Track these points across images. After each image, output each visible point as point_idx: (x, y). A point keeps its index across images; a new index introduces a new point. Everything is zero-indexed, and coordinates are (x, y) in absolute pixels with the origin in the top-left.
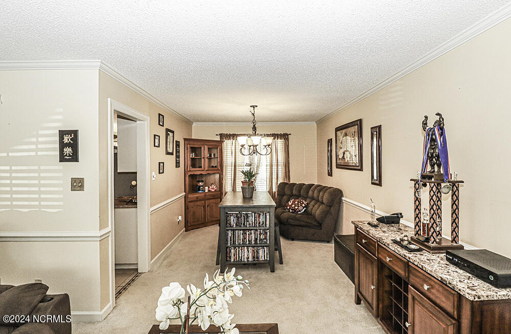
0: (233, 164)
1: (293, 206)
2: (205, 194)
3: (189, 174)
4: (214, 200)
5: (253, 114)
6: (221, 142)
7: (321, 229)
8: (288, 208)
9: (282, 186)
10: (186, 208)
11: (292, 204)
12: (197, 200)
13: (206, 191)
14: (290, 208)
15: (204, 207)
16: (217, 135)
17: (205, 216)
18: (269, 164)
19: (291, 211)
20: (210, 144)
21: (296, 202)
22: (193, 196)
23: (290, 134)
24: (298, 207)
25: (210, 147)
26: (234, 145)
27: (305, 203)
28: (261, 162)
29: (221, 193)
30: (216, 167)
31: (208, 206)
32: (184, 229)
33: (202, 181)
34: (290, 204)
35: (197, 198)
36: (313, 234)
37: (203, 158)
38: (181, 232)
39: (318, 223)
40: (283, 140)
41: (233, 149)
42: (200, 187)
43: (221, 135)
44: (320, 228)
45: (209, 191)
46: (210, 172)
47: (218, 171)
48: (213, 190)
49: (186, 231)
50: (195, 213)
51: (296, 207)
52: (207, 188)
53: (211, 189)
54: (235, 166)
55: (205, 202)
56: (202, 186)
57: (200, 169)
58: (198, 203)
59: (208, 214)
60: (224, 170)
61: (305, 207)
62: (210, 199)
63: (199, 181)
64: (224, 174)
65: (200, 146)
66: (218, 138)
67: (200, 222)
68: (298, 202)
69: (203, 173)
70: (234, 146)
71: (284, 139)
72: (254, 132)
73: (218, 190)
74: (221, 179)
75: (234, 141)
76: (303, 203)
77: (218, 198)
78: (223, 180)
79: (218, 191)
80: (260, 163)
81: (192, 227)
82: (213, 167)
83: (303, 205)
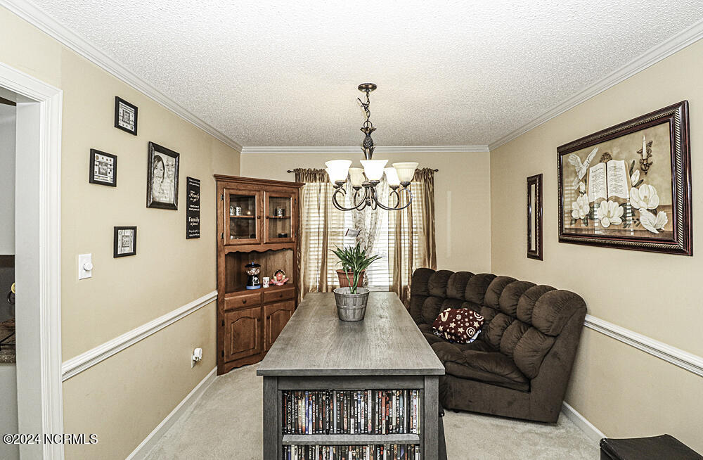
0: (322, 230)
1: (452, 325)
2: (263, 294)
3: (227, 251)
4: (282, 304)
5: (366, 107)
6: (298, 186)
7: (529, 391)
8: (441, 328)
9: (421, 277)
10: (221, 324)
11: (449, 320)
12: (245, 304)
13: (266, 286)
14: (445, 330)
15: (260, 320)
16: (289, 172)
17: (262, 338)
18: (393, 230)
19: (447, 337)
20: (274, 188)
21: (459, 317)
22: (234, 298)
23: (437, 170)
24: (465, 328)
25: (273, 195)
26: (322, 191)
27: (480, 318)
28: (378, 226)
29: (297, 290)
30: (286, 236)
31: (268, 318)
32: (216, 368)
33: (257, 266)
34: (444, 319)
35: (244, 302)
36: (510, 403)
37: (259, 218)
38: (208, 376)
39: (523, 375)
40: (423, 183)
41: (322, 199)
42: (250, 277)
43: (298, 172)
44: (526, 388)
45: (271, 285)
46: (274, 247)
47: (290, 245)
48: (280, 284)
49: (220, 373)
50: (238, 334)
51: (461, 330)
52: (266, 279)
53: (275, 282)
54: (325, 234)
55: (262, 309)
56: (256, 276)
57: (252, 241)
58: (247, 312)
59: (267, 334)
60: (303, 243)
61: (480, 328)
62: (272, 303)
63: (249, 266)
64: (303, 250)
65: (252, 193)
66: (291, 178)
67: (251, 352)
68: (464, 317)
69: (260, 248)
70: (322, 195)
71: (425, 180)
72: (368, 151)
73: (291, 282)
74: (296, 261)
75: (323, 184)
76: (475, 319)
77: (291, 299)
78: (300, 262)
79: (291, 285)
80: (375, 228)
81: (234, 364)
82: (280, 236)
83: (476, 324)
